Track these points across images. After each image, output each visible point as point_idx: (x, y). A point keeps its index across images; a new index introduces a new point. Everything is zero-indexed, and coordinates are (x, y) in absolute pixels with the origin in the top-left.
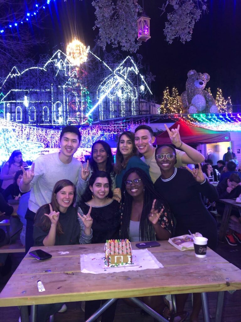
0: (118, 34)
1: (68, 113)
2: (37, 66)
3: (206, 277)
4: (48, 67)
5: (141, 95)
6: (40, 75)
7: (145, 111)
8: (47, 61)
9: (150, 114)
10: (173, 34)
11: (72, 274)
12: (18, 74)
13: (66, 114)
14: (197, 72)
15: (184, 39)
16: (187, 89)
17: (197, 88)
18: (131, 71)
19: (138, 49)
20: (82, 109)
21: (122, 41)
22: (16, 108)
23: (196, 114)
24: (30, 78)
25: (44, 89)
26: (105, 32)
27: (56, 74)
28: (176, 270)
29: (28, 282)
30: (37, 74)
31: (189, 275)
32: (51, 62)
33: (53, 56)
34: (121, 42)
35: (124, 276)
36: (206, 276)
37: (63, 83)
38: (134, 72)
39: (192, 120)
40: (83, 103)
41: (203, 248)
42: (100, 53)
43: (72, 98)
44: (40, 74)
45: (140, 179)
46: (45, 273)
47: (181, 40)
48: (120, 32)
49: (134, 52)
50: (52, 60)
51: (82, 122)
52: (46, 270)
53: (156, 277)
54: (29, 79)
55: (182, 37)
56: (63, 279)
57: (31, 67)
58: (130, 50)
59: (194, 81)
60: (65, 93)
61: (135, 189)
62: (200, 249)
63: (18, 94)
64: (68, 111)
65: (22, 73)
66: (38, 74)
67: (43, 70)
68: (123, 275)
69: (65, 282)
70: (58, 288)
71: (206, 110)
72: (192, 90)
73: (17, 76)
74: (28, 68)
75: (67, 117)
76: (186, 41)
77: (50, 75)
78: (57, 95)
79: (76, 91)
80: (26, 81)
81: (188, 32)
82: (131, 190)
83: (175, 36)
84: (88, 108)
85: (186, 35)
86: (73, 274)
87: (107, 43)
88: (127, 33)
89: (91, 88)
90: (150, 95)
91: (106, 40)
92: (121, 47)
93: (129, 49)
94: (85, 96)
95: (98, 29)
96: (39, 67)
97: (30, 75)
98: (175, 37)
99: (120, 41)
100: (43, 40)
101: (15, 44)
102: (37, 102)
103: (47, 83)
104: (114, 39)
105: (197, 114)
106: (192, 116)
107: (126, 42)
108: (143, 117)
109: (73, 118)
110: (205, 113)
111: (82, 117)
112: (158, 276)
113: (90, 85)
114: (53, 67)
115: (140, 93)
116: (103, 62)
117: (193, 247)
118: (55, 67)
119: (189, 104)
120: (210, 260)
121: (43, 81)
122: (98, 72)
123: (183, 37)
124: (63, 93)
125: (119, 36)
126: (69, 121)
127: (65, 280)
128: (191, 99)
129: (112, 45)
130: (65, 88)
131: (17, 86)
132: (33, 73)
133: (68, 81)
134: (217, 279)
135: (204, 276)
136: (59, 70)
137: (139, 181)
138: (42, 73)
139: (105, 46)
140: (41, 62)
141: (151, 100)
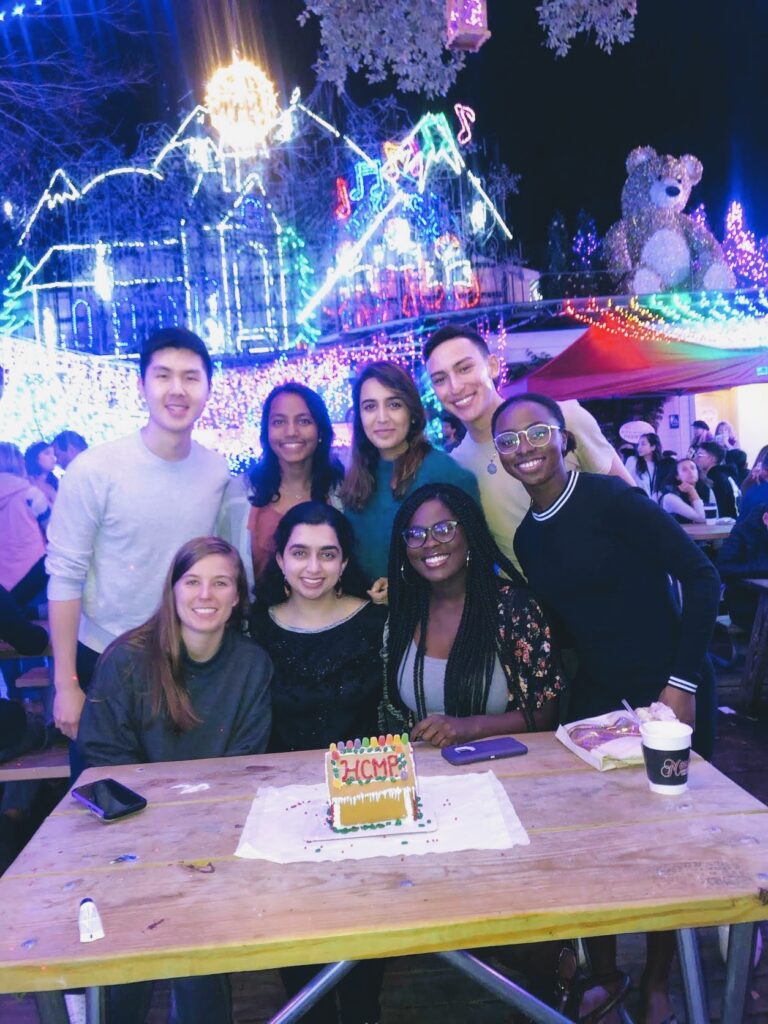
0: (384, 36)
1: (239, 315)
2: (130, 165)
3: (685, 871)
4: (167, 165)
5: (473, 243)
6: (144, 195)
7: (489, 295)
8: (162, 145)
9: (506, 302)
10: (571, 22)
11: (209, 868)
12: (71, 192)
13: (232, 319)
14: (659, 154)
15: (610, 38)
16: (625, 213)
17: (659, 208)
18: (438, 165)
19: (452, 83)
20: (283, 297)
21: (398, 60)
22: (71, 307)
23: (657, 294)
24: (111, 204)
25: (157, 239)
26: (339, 32)
27: (193, 188)
28: (579, 846)
29: (51, 904)
30: (133, 192)
31: (622, 866)
32: (176, 148)
33: (181, 129)
34: (396, 63)
35: (390, 875)
36: (685, 865)
37: (218, 215)
38: (449, 166)
39: (646, 315)
40: (285, 277)
41: (675, 761)
42: (335, 110)
43: (250, 263)
44: (143, 191)
45: (455, 523)
46: (114, 868)
47: (597, 42)
48: (390, 27)
49: (441, 96)
50: (178, 140)
51: (286, 339)
52: (122, 855)
53: (506, 873)
54: (109, 208)
55: (602, 29)
56: (173, 889)
57: (113, 168)
58: (425, 89)
59: (648, 186)
60: (227, 250)
61: (438, 556)
62: (665, 766)
63: (76, 261)
64: (239, 306)
65: (84, 191)
66: (136, 192)
67: (151, 175)
68: (386, 871)
69: (181, 900)
70: (151, 927)
71: (691, 282)
72: (643, 214)
73: (68, 201)
74: (101, 172)
75: (236, 328)
76: (616, 45)
77: (174, 193)
78: (202, 255)
79: (261, 239)
80: (100, 216)
81: (622, 12)
82: (424, 560)
83: (578, 25)
84: (302, 296)
85: (616, 20)
86: (213, 871)
87: (349, 69)
88: (415, 28)
89: (309, 227)
90: (505, 239)
91: (345, 57)
92: (397, 79)
93: (424, 84)
94: (291, 254)
95: (315, 20)
96: (137, 167)
97: (112, 196)
98: (577, 33)
99: (392, 61)
100: (141, 73)
101: (49, 94)
102: (138, 281)
103: (167, 219)
104: (372, 53)
105: (660, 296)
106: (642, 301)
107: (413, 61)
108: (481, 313)
109: (256, 330)
110: (689, 289)
111: (285, 324)
112: (510, 868)
113: (307, 219)
114: (183, 166)
115: (472, 237)
116: (345, 141)
117: (638, 758)
118: (189, 164)
119: (633, 265)
120: (700, 802)
121: (154, 213)
122: (329, 172)
123: (605, 30)
124: (218, 249)
125: (388, 41)
126: (242, 341)
127: (181, 895)
128: (641, 247)
129: (367, 76)
130: (227, 233)
131: (71, 233)
132: (120, 190)
133: (232, 208)
134: (726, 880)
135: (680, 866)
136: (204, 175)
137: (450, 528)
138: (149, 187)
139: (344, 79)
140: (143, 150)
141: (509, 255)
